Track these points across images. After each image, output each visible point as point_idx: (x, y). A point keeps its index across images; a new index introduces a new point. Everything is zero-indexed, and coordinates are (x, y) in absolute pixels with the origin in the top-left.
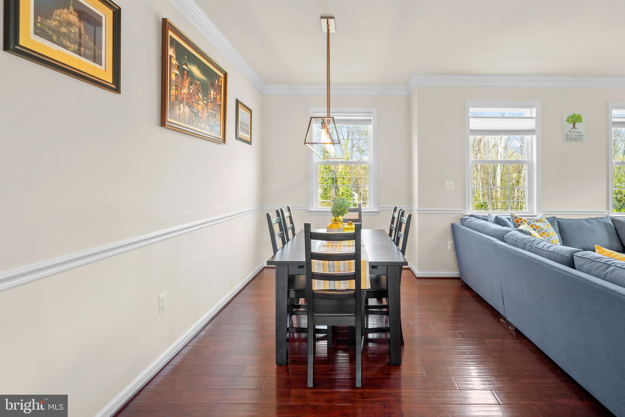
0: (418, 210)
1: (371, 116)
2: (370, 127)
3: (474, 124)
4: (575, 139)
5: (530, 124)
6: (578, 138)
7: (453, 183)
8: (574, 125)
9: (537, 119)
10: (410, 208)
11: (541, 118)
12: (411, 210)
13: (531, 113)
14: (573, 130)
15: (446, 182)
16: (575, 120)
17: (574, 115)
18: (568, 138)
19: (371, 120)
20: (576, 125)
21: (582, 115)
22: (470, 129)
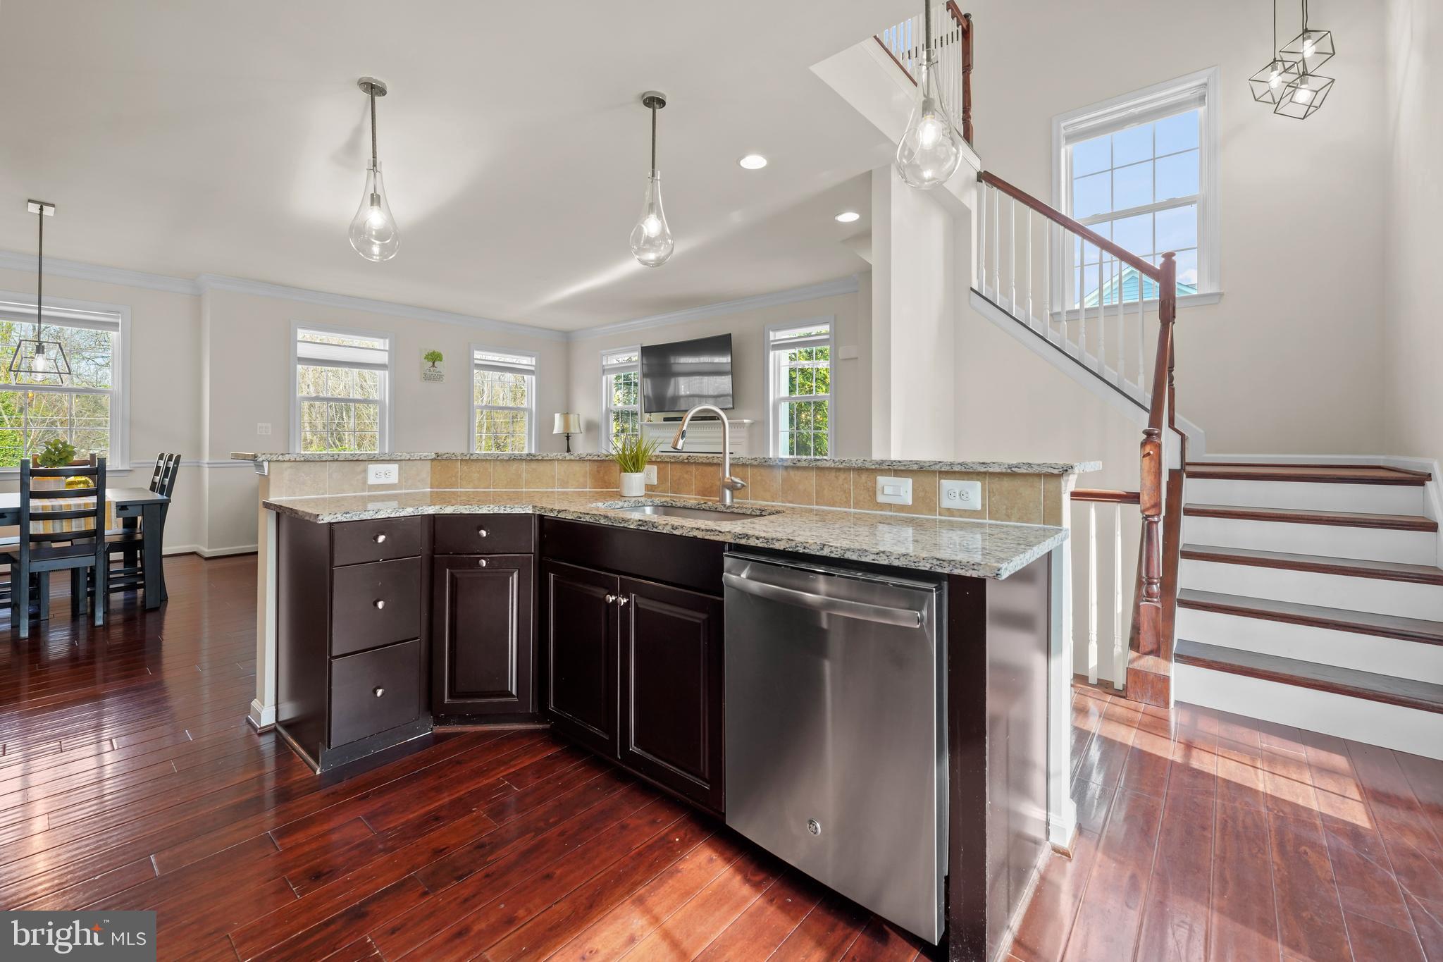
0: (208, 464)
1: (118, 318)
2: (114, 336)
3: (303, 350)
4: (434, 379)
5: (383, 358)
6: (437, 378)
7: (269, 425)
8: (434, 363)
9: (390, 352)
10: (198, 462)
11: (392, 352)
12: (199, 466)
13: (385, 344)
14: (431, 369)
15: (259, 424)
16: (434, 358)
17: (434, 352)
18: (427, 378)
19: (117, 324)
20: (436, 363)
21: (442, 353)
22: (298, 356)
